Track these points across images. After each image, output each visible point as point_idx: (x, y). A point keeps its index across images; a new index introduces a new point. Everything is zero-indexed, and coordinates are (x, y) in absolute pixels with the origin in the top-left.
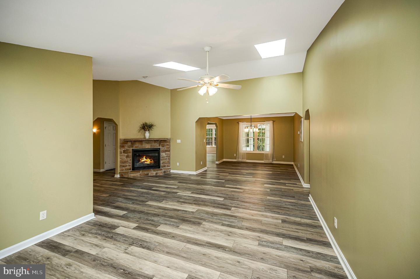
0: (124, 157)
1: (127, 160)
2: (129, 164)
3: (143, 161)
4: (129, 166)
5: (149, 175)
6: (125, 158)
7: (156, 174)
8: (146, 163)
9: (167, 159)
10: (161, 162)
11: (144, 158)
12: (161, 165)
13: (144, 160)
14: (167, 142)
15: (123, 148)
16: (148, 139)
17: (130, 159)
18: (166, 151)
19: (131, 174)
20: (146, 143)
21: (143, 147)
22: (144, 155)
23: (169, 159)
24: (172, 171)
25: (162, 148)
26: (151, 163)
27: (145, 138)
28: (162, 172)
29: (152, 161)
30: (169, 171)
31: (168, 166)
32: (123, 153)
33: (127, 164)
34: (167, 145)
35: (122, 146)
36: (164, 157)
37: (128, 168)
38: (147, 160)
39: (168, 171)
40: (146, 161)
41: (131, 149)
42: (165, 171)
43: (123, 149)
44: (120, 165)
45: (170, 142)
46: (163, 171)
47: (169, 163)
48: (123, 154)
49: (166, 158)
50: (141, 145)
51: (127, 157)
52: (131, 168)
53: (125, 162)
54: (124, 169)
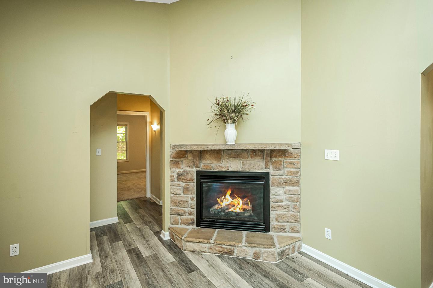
0: (180, 189)
1: (185, 199)
2: (190, 209)
3: (224, 204)
4: (190, 214)
5: (235, 254)
6: (181, 191)
7: (257, 255)
8: (232, 209)
9: (289, 206)
10: (273, 215)
11: (228, 196)
12: (273, 223)
13: (228, 203)
14: (290, 156)
15: (177, 168)
16: (232, 145)
17: (191, 196)
18: (287, 183)
19: (188, 244)
20: (231, 157)
21: (222, 167)
22: (227, 189)
23: (297, 209)
24: (306, 248)
25: (275, 175)
26: (245, 210)
27: (226, 142)
28: (273, 254)
29: (247, 204)
30: (296, 249)
31: (293, 231)
32: (176, 179)
33: (186, 209)
34: (291, 163)
35: (175, 163)
36: (282, 201)
37: (187, 219)
38: (235, 202)
39: (293, 248)
40: (233, 206)
41: (195, 170)
42: (283, 252)
43: (178, 170)
44: (171, 210)
45: (298, 157)
46: (278, 249)
47: (297, 220)
48: (177, 182)
49: (289, 203)
50: (218, 161)
51: (186, 190)
52: (193, 220)
53: (180, 203)
54: (180, 221)
